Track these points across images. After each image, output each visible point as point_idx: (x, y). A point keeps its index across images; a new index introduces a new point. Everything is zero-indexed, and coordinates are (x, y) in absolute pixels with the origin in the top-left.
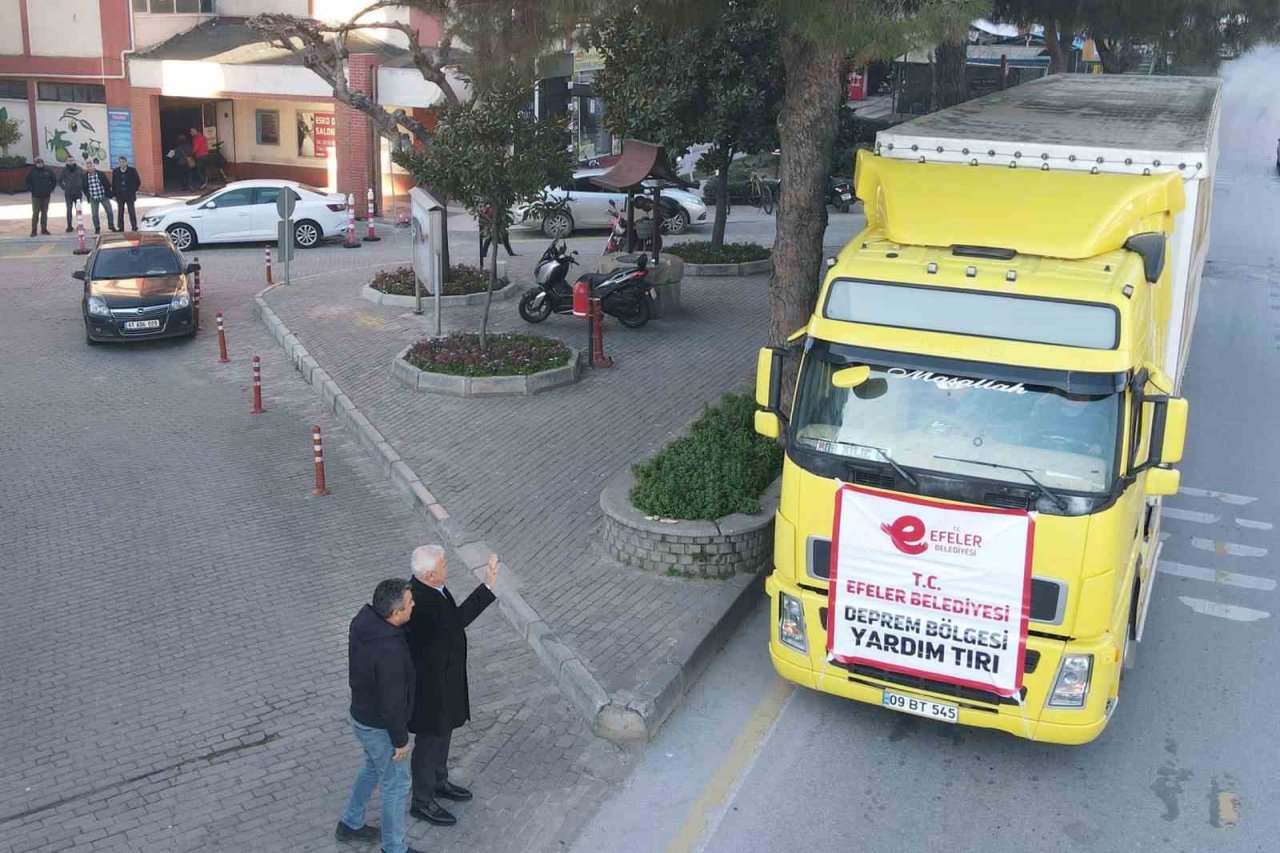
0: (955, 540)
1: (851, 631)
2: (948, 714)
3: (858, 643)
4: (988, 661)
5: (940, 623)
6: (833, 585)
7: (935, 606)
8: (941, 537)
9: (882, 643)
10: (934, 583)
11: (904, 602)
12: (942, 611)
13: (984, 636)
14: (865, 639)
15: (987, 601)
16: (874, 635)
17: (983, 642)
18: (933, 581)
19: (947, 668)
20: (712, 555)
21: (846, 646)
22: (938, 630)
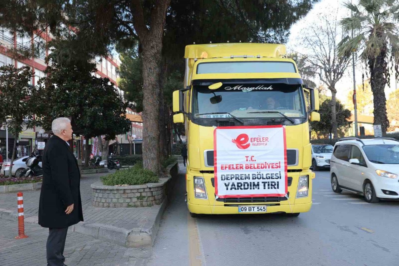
0: (259, 141)
1: (224, 184)
2: (263, 209)
3: (227, 189)
4: (275, 184)
5: (256, 174)
6: (216, 168)
7: (254, 168)
8: (254, 140)
9: (236, 187)
10: (253, 159)
11: (243, 169)
12: (257, 169)
13: (273, 175)
14: (230, 187)
15: (272, 161)
16: (233, 185)
17: (273, 177)
18: (253, 158)
19: (261, 191)
20: (144, 197)
21: (223, 192)
22: (256, 177)
